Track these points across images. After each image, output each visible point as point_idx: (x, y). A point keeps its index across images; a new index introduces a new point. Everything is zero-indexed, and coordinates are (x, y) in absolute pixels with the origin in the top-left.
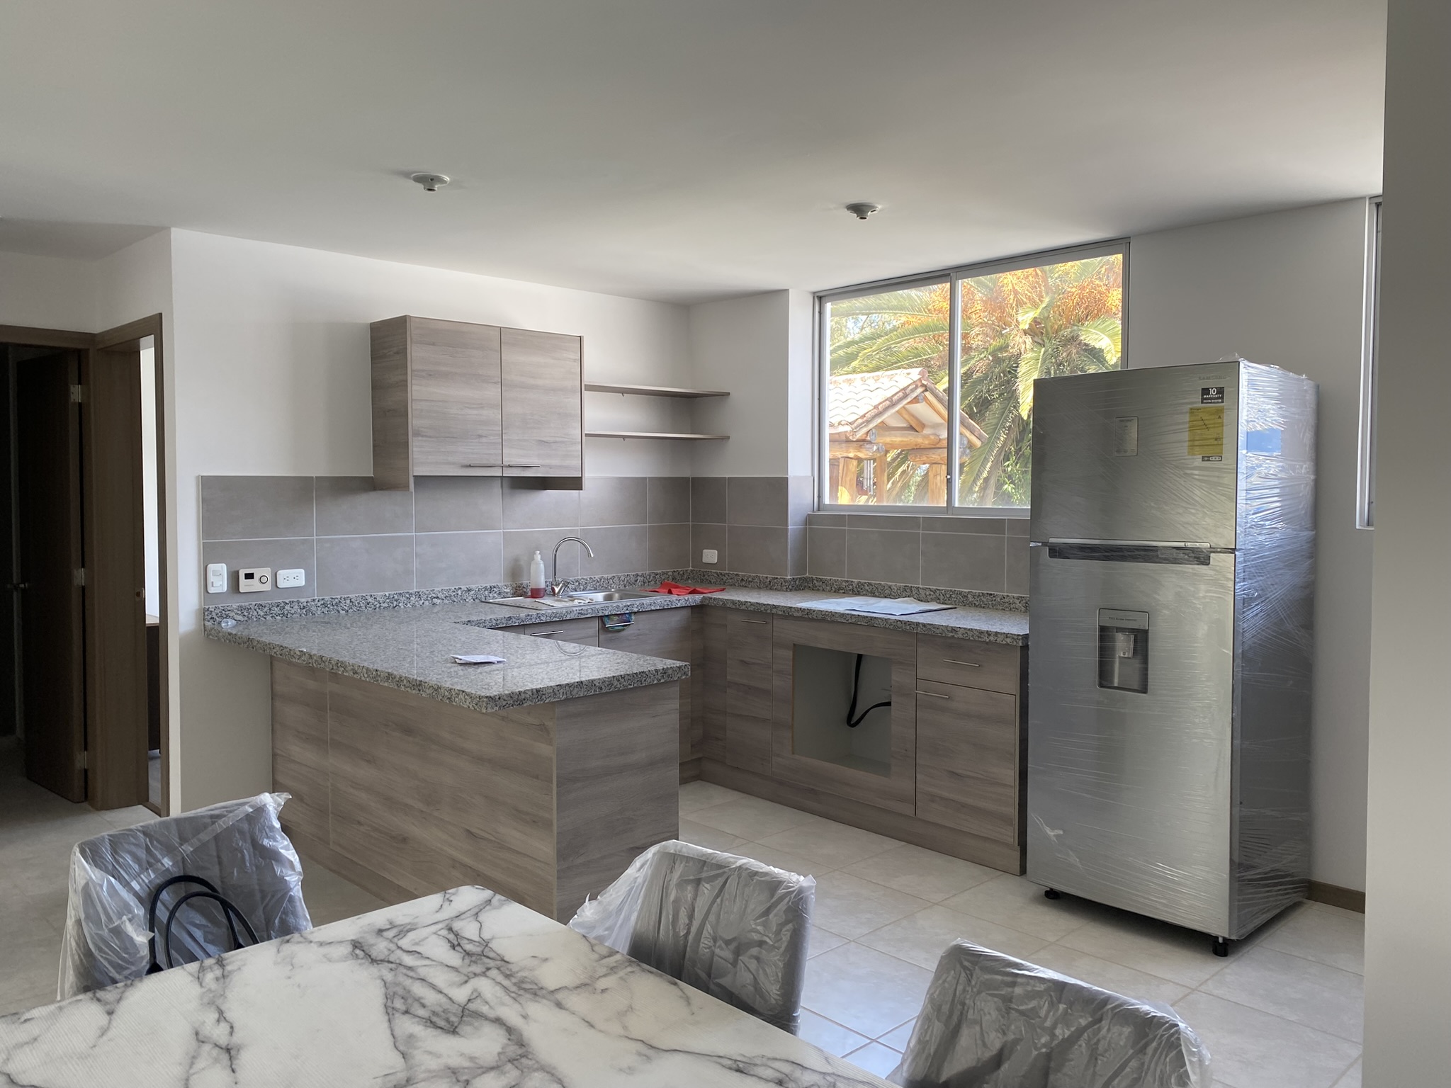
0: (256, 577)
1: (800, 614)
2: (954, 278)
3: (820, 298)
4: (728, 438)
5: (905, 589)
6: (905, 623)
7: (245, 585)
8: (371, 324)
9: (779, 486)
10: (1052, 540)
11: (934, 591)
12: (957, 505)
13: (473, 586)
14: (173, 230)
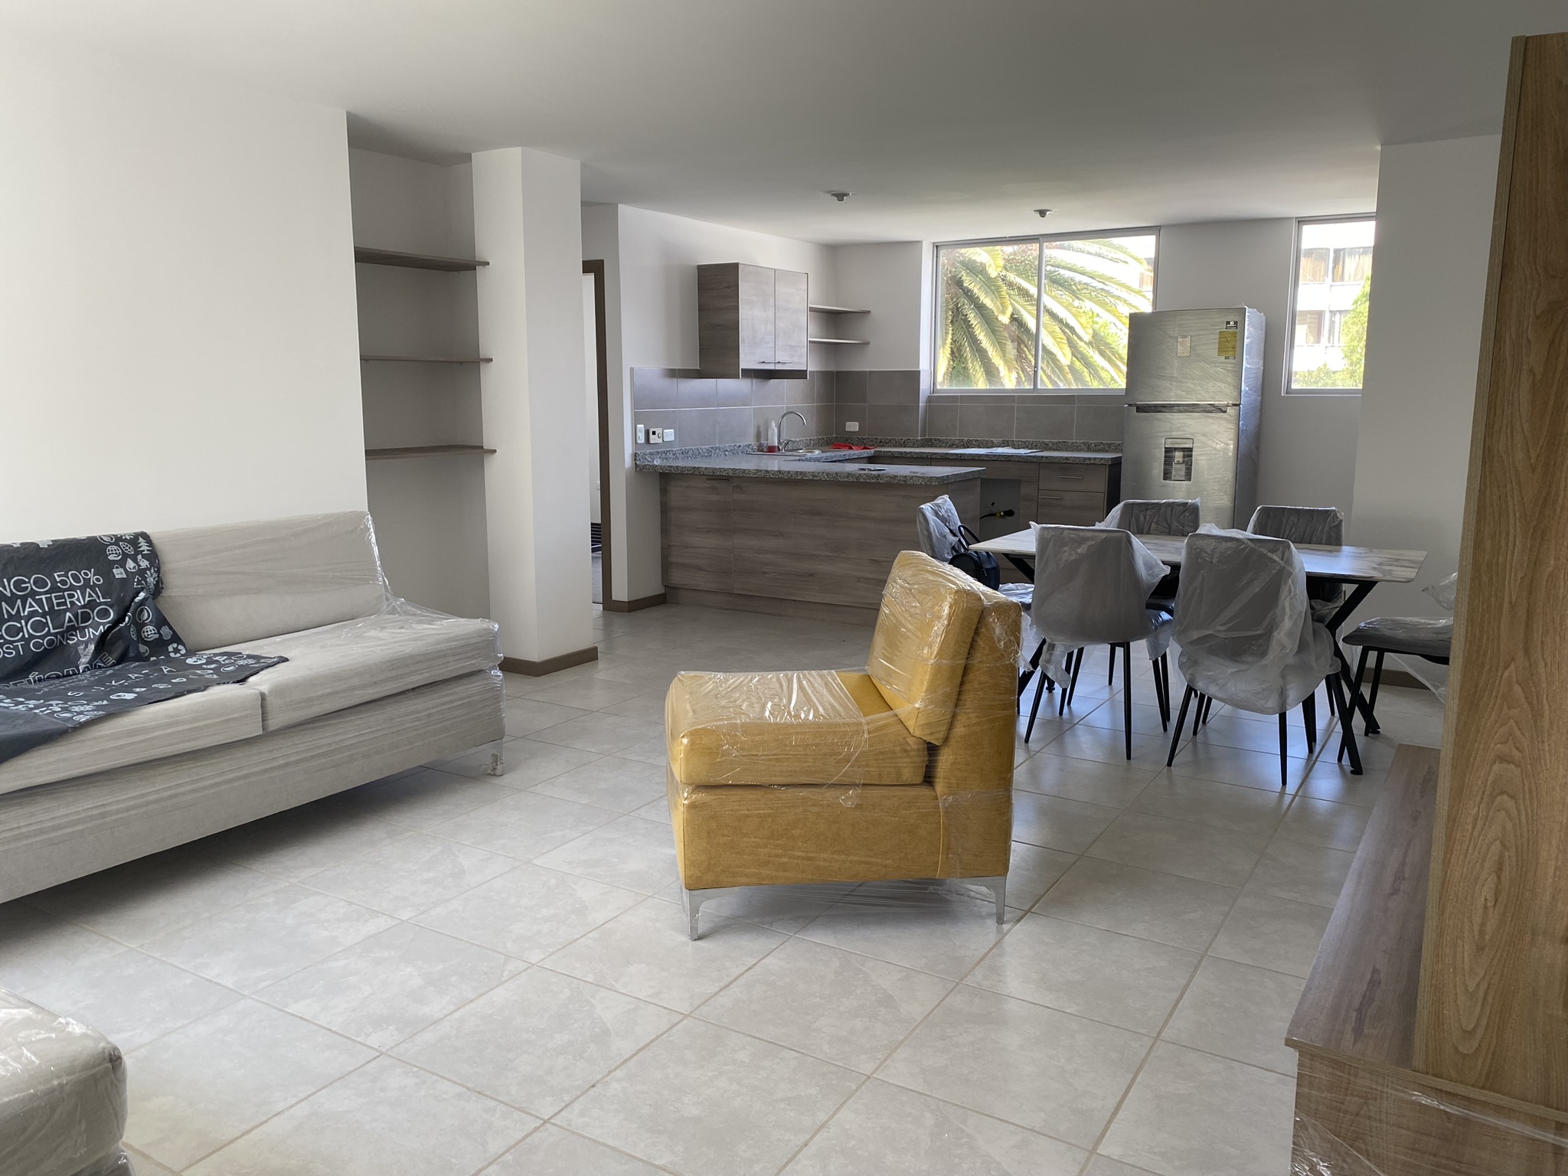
0: (657, 433)
1: (955, 457)
2: (1042, 241)
3: (937, 247)
4: (869, 343)
5: (1003, 442)
6: (1034, 457)
7: (653, 439)
8: (698, 266)
9: (915, 375)
10: (1138, 403)
11: (1025, 443)
12: (1039, 387)
13: (741, 444)
14: (621, 206)
